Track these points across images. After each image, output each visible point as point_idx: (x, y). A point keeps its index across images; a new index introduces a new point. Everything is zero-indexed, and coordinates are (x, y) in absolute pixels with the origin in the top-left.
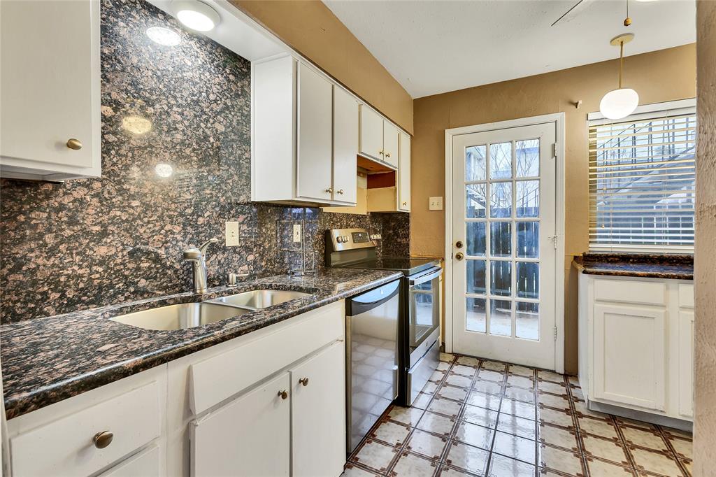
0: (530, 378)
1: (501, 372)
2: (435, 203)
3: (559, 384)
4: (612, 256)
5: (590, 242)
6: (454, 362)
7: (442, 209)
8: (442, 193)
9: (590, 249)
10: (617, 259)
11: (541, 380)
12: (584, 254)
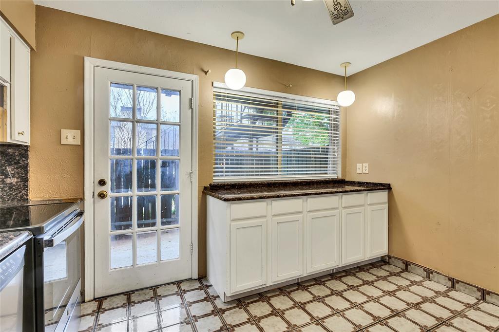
0: (177, 294)
1: (151, 299)
2: (70, 137)
3: (198, 289)
4: (228, 185)
5: (215, 176)
6: (100, 310)
7: (79, 143)
8: (80, 126)
9: (214, 181)
10: (229, 187)
11: (185, 292)
12: (210, 185)
